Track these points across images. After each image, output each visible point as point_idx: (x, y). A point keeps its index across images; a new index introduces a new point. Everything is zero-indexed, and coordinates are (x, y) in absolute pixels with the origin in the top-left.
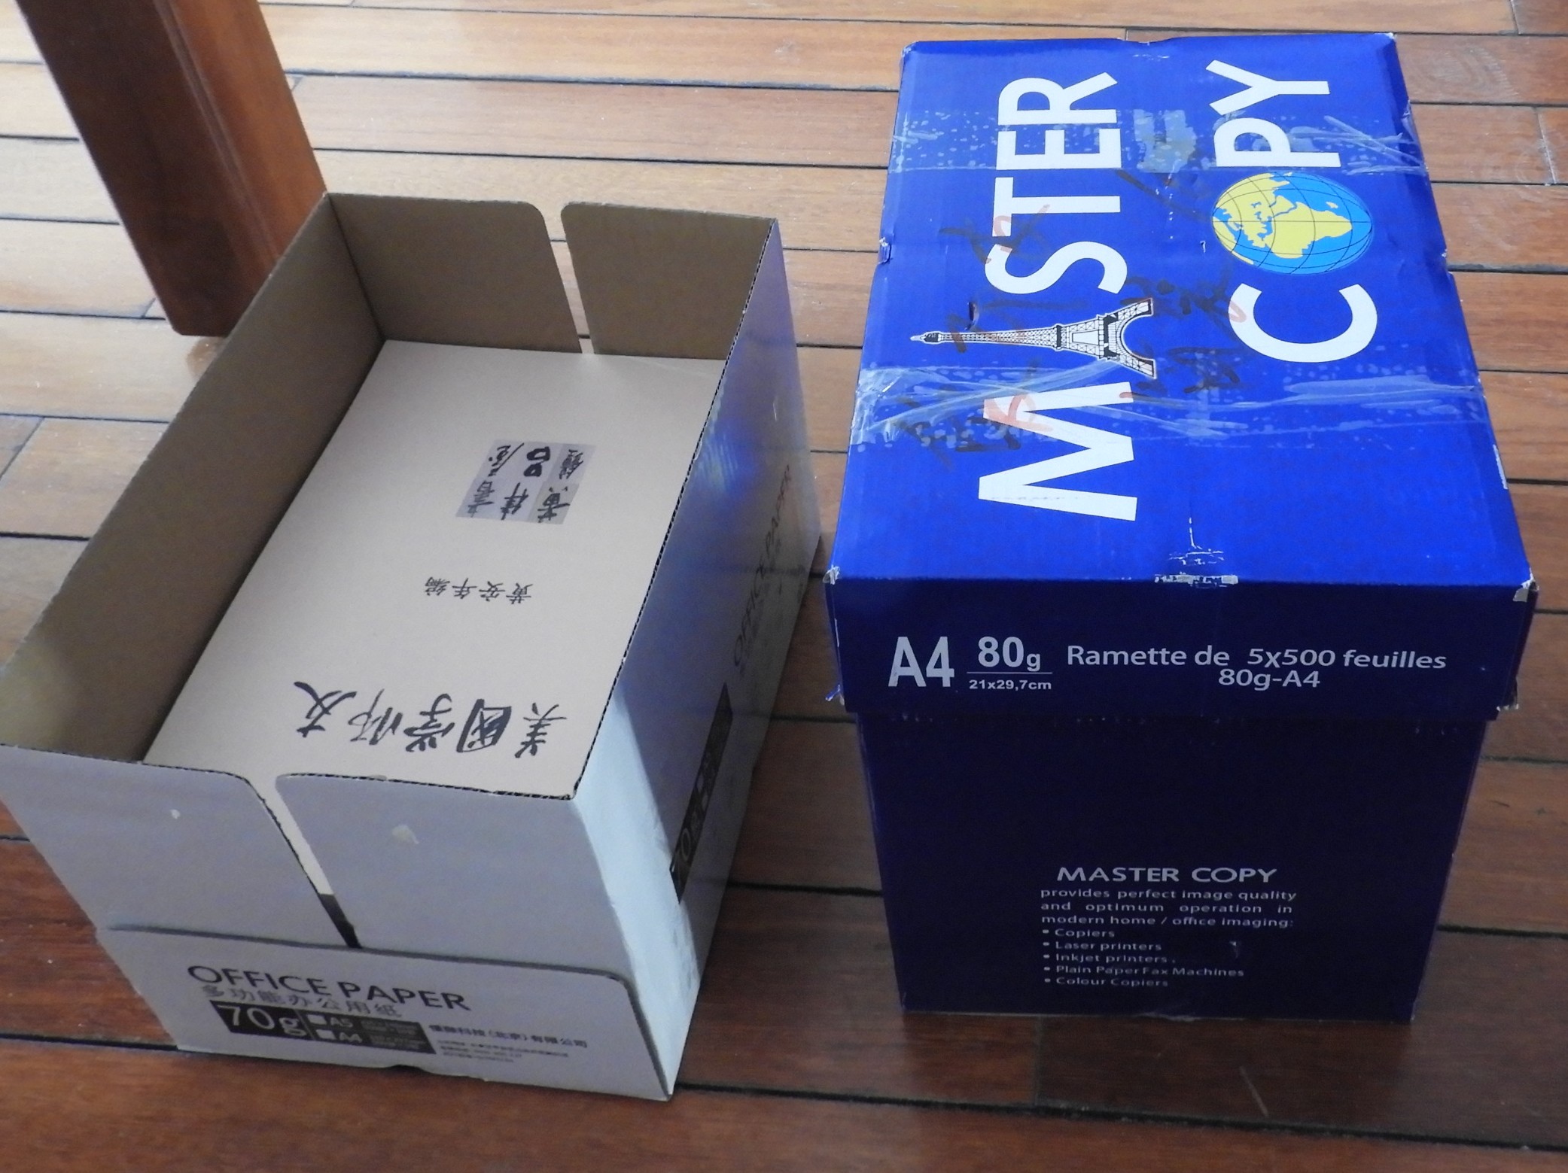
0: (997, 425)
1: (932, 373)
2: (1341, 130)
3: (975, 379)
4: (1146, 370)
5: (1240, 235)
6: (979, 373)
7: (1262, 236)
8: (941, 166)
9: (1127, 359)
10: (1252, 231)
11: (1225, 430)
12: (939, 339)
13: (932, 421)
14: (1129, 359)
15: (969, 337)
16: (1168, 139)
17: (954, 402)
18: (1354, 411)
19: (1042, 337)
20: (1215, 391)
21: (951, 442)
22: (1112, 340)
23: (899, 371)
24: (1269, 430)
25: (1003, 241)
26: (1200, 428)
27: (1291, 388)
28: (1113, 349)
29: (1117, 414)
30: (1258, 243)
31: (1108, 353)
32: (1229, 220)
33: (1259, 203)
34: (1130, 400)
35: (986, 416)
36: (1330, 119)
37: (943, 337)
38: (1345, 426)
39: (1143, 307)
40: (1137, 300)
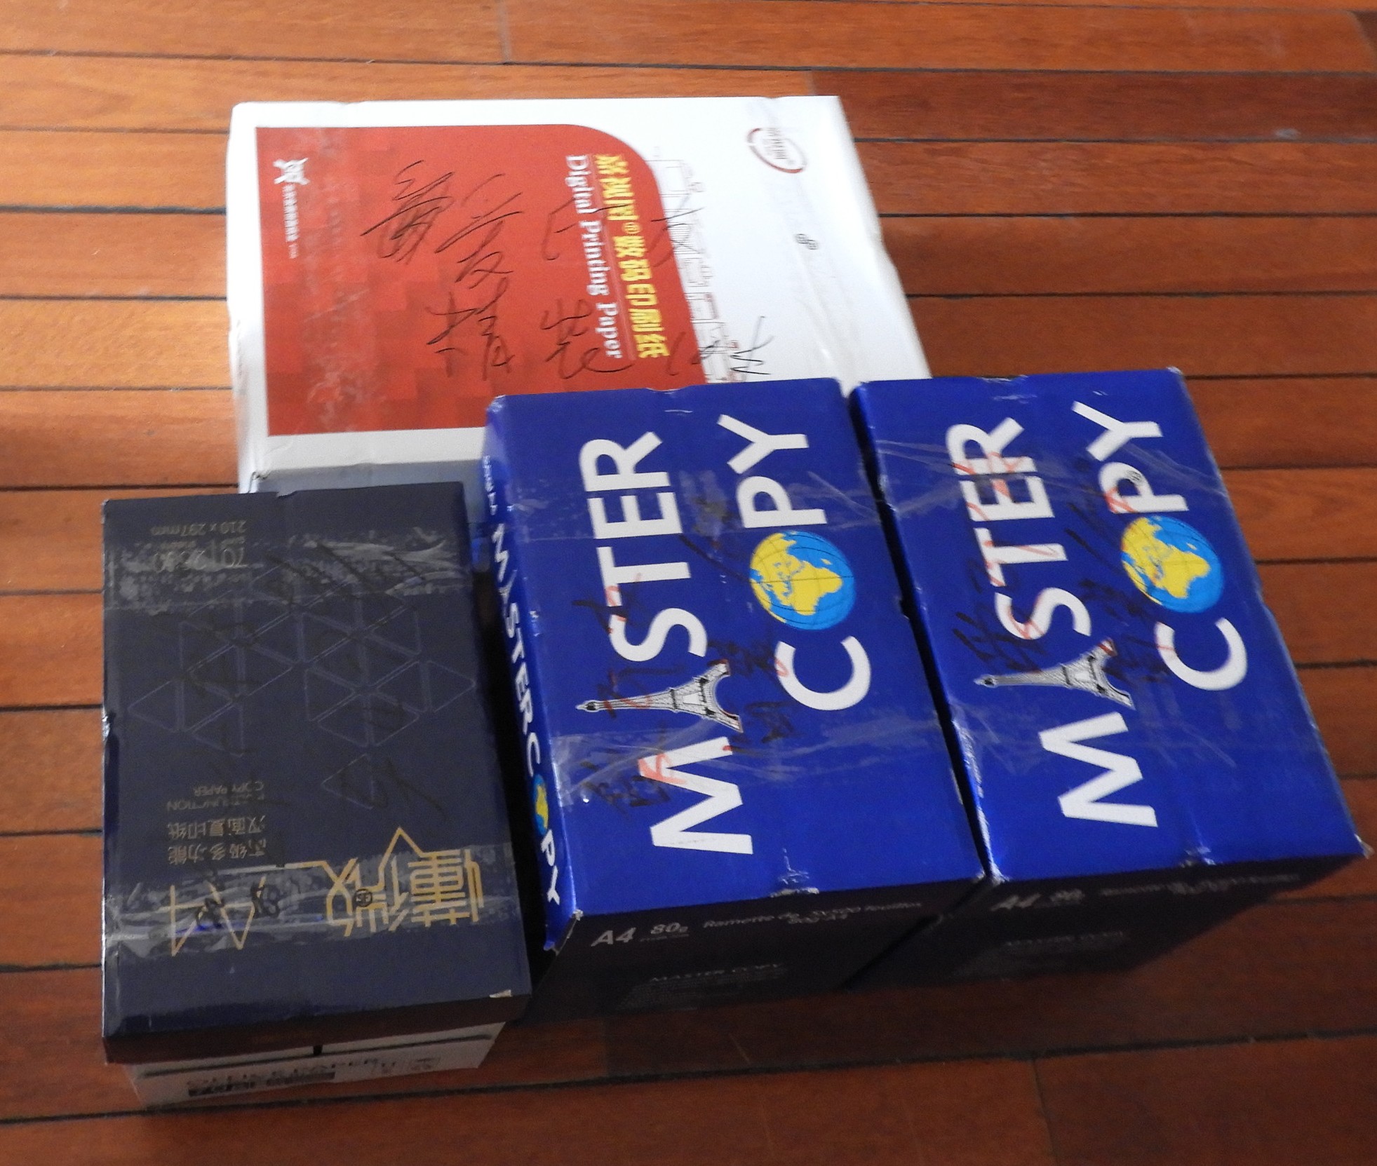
0: (651, 781)
1: (598, 738)
2: (821, 486)
3: (628, 742)
4: (735, 725)
5: (772, 595)
6: (630, 737)
7: (786, 594)
8: (556, 537)
9: (721, 717)
10: (779, 589)
11: (791, 773)
12: (596, 708)
13: (609, 781)
14: (723, 716)
15: (617, 704)
16: (708, 501)
17: (619, 765)
18: (866, 749)
19: (661, 701)
20: (780, 740)
21: (626, 799)
22: (708, 699)
23: (578, 738)
24: (819, 771)
25: (616, 610)
26: (778, 773)
27: (826, 734)
28: (711, 708)
29: (724, 766)
30: (785, 602)
31: (709, 712)
32: (763, 580)
33: (779, 564)
34: (729, 753)
35: (642, 774)
36: (813, 475)
37: (598, 706)
38: (865, 763)
39: (722, 668)
40: (717, 662)
